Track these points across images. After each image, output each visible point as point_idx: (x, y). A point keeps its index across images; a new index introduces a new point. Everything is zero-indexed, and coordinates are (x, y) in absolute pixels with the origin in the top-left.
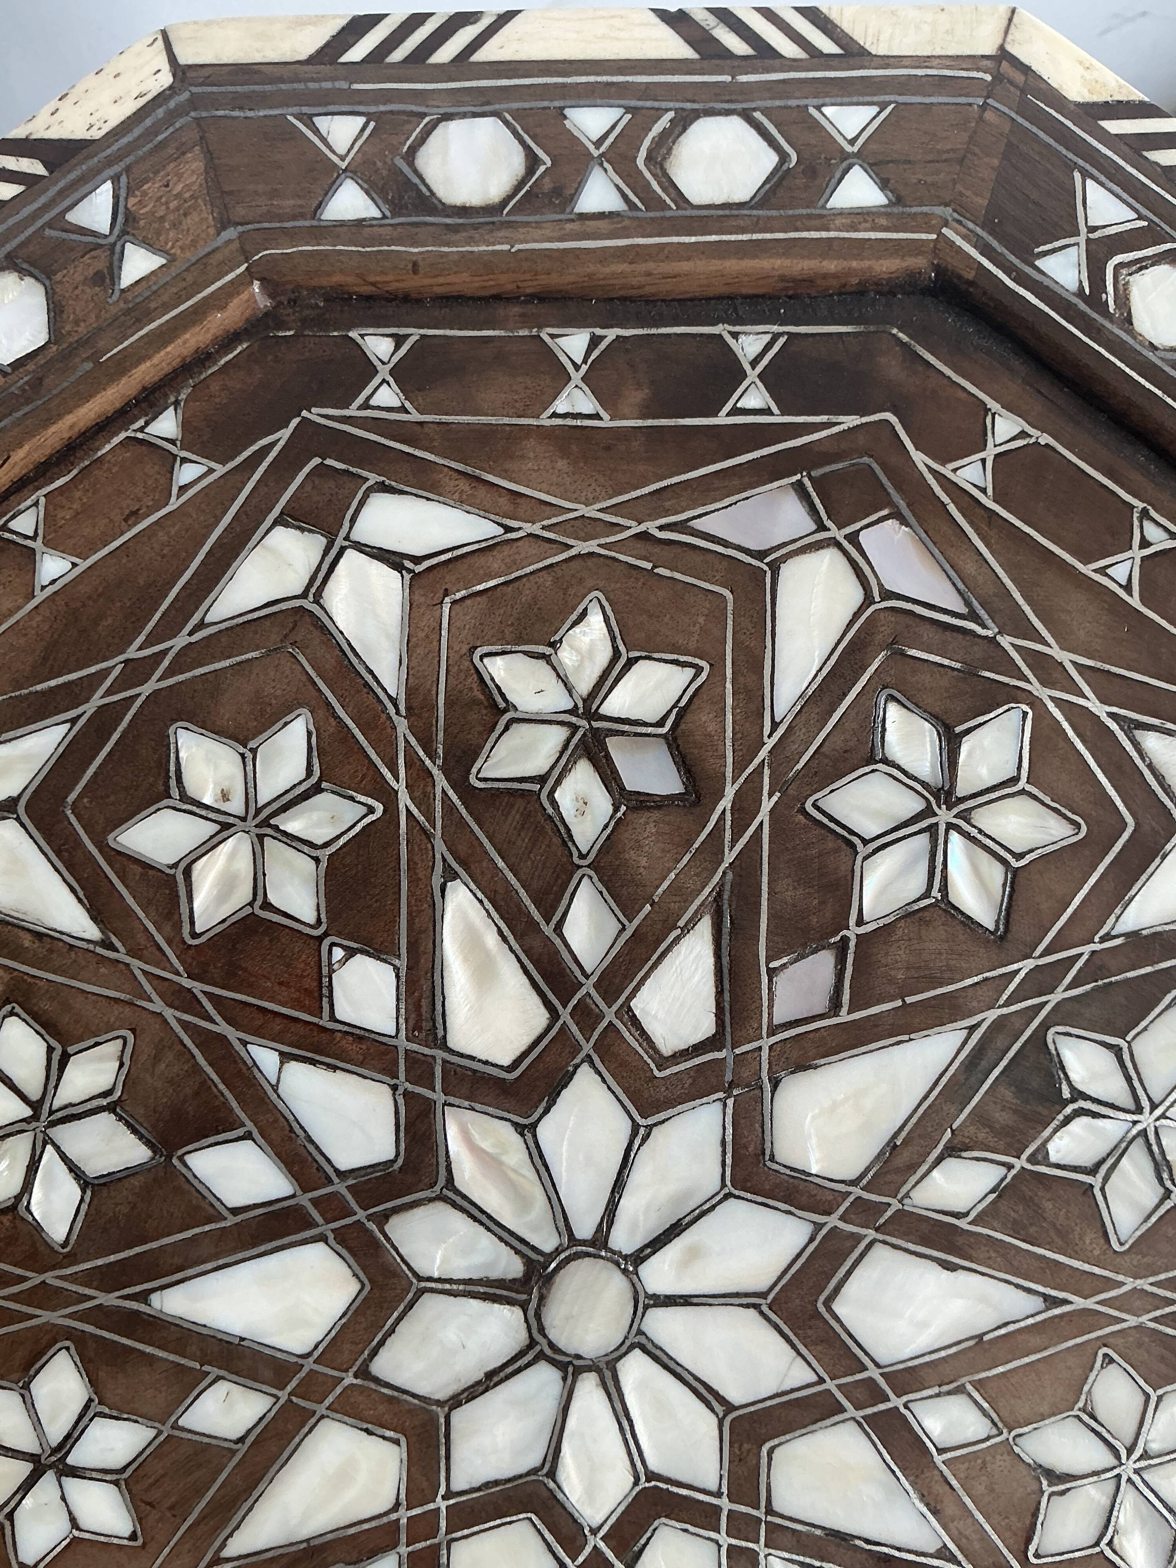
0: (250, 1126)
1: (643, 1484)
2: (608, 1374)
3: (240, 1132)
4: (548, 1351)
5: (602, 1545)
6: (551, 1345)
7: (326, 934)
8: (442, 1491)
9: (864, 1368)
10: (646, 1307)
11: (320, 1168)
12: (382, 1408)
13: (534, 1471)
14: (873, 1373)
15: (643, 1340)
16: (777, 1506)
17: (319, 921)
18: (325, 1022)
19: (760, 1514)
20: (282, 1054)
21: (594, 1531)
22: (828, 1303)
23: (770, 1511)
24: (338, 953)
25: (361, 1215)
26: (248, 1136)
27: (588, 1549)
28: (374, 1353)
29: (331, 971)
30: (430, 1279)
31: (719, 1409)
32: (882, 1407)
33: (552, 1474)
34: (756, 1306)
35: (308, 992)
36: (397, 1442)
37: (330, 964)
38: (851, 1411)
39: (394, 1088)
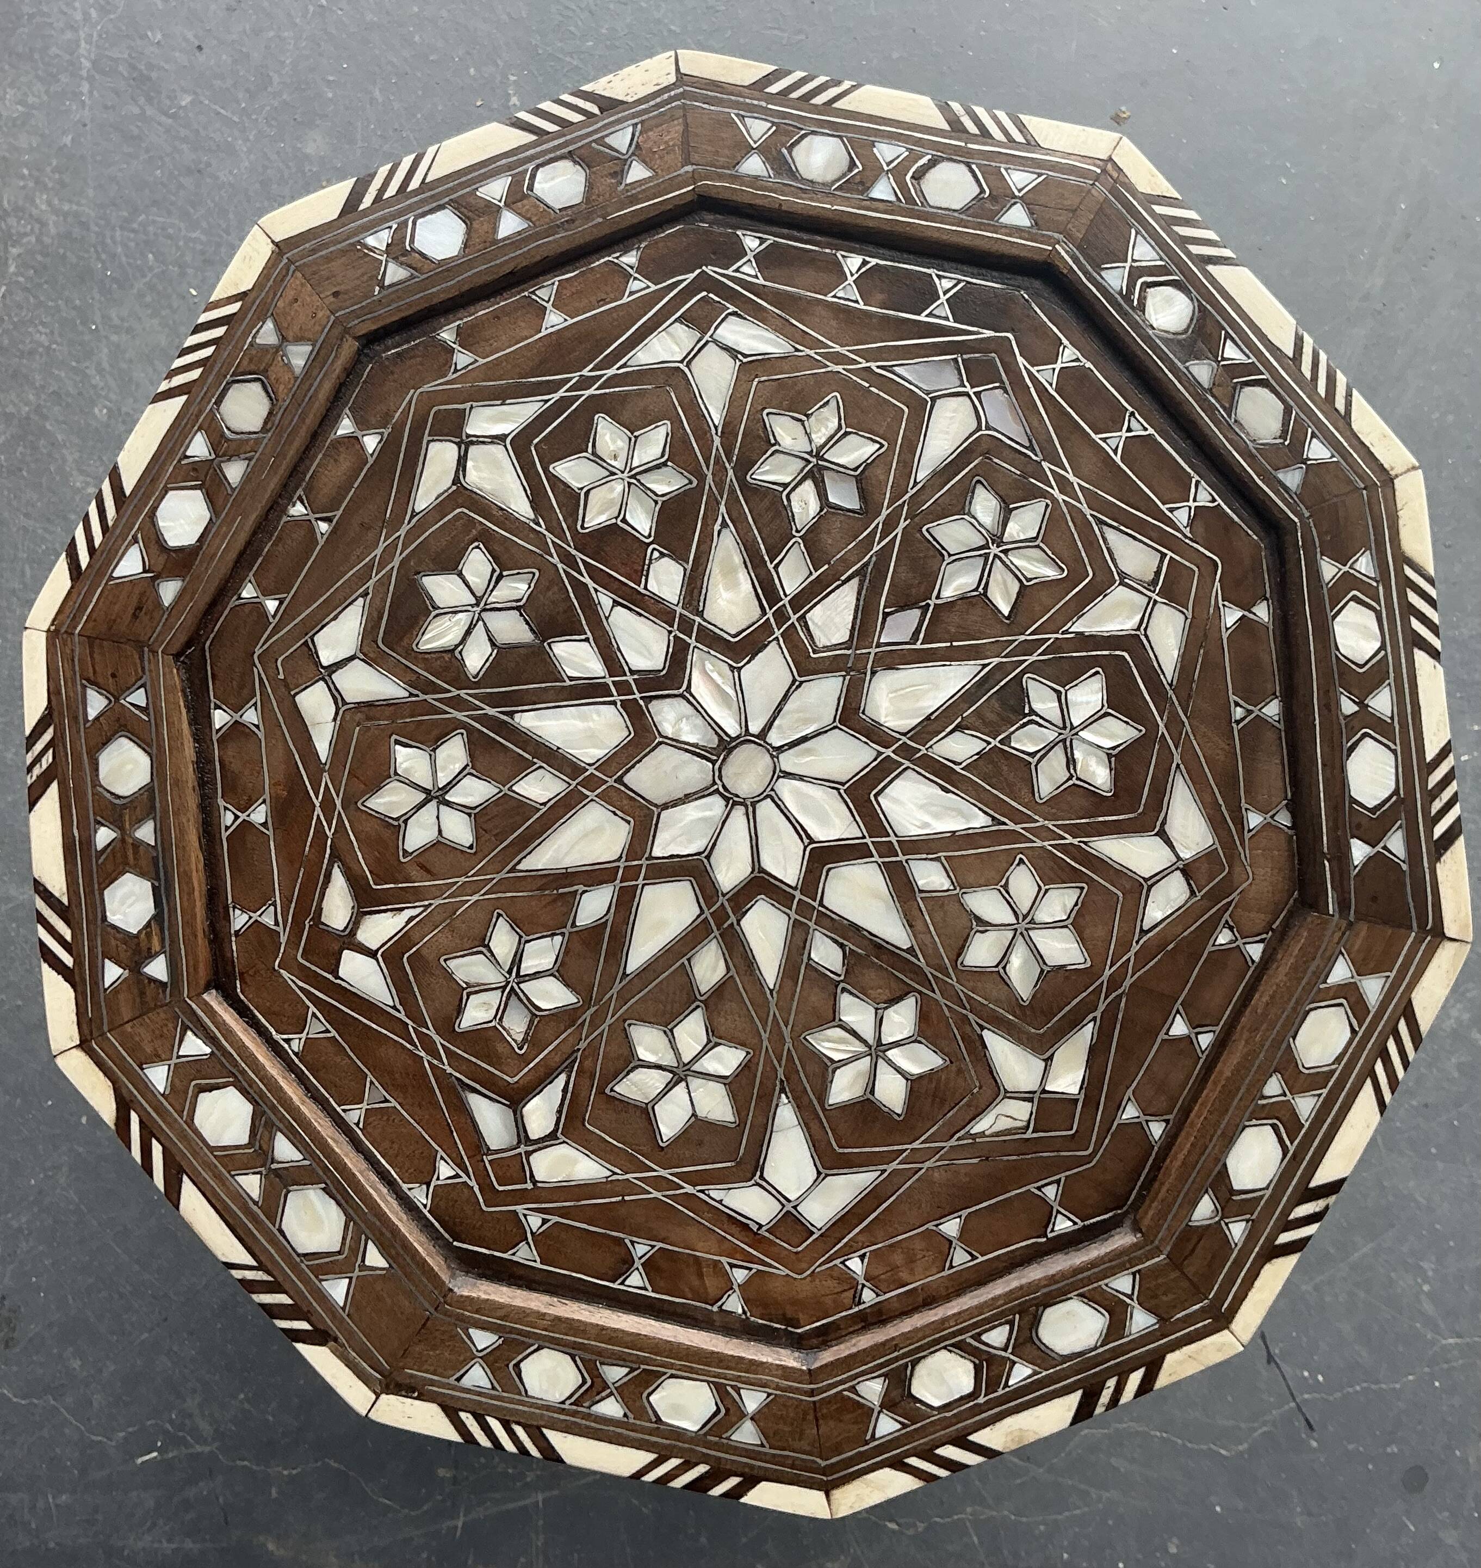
0: (589, 634)
1: (756, 874)
2: (750, 809)
3: (583, 637)
4: (721, 790)
5: (726, 904)
6: (724, 786)
7: (652, 543)
8: (647, 855)
9: (888, 836)
10: (779, 777)
11: (621, 666)
12: (625, 802)
13: (699, 854)
14: (893, 839)
15: (772, 793)
16: (826, 903)
17: (650, 536)
18: (641, 589)
19: (816, 904)
20: (614, 601)
21: (724, 895)
22: (876, 796)
23: (821, 904)
24: (656, 554)
25: (637, 696)
26: (587, 640)
27: (719, 904)
28: (628, 771)
29: (650, 563)
30: (666, 737)
31: (806, 841)
32: (894, 859)
33: (708, 857)
34: (838, 789)
35: (636, 571)
36: (628, 822)
37: (651, 560)
38: (876, 858)
39: (670, 632)
